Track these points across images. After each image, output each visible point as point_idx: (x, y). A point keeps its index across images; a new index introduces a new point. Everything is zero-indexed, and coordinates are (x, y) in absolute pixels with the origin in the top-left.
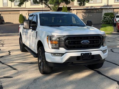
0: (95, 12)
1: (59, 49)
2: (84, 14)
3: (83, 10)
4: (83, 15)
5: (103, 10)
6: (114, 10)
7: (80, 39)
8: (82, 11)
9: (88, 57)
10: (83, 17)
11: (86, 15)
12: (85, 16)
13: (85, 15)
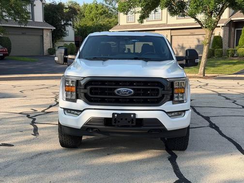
1: (76, 102)
7: (114, 85)
9: (129, 122)
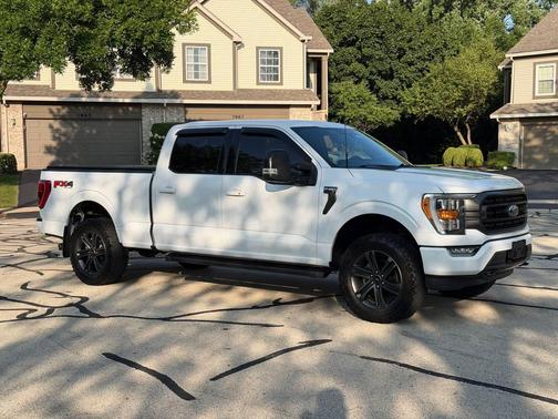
0: (109, 120)
1: (464, 234)
2: (62, 125)
3: (54, 108)
4: (57, 130)
5: (146, 112)
6: (186, 112)
8: (51, 112)
10: (54, 138)
11: (71, 129)
12: (64, 135)
13: (63, 130)
